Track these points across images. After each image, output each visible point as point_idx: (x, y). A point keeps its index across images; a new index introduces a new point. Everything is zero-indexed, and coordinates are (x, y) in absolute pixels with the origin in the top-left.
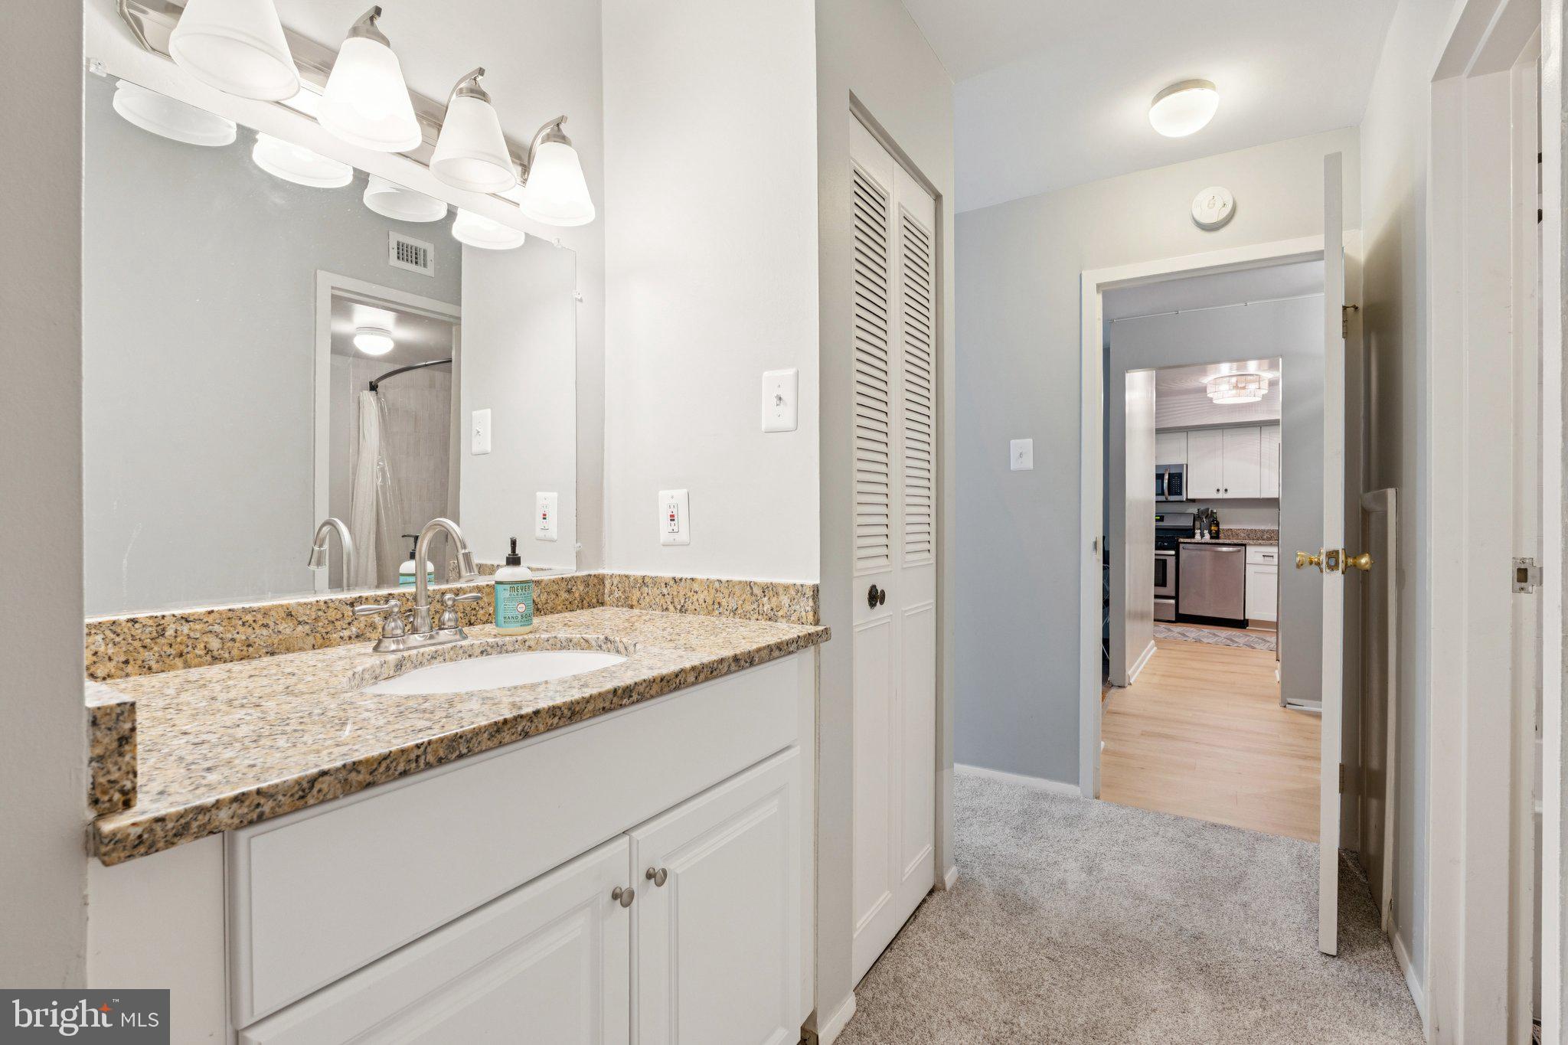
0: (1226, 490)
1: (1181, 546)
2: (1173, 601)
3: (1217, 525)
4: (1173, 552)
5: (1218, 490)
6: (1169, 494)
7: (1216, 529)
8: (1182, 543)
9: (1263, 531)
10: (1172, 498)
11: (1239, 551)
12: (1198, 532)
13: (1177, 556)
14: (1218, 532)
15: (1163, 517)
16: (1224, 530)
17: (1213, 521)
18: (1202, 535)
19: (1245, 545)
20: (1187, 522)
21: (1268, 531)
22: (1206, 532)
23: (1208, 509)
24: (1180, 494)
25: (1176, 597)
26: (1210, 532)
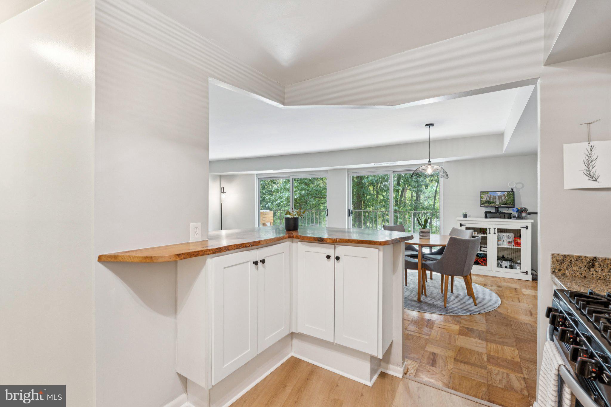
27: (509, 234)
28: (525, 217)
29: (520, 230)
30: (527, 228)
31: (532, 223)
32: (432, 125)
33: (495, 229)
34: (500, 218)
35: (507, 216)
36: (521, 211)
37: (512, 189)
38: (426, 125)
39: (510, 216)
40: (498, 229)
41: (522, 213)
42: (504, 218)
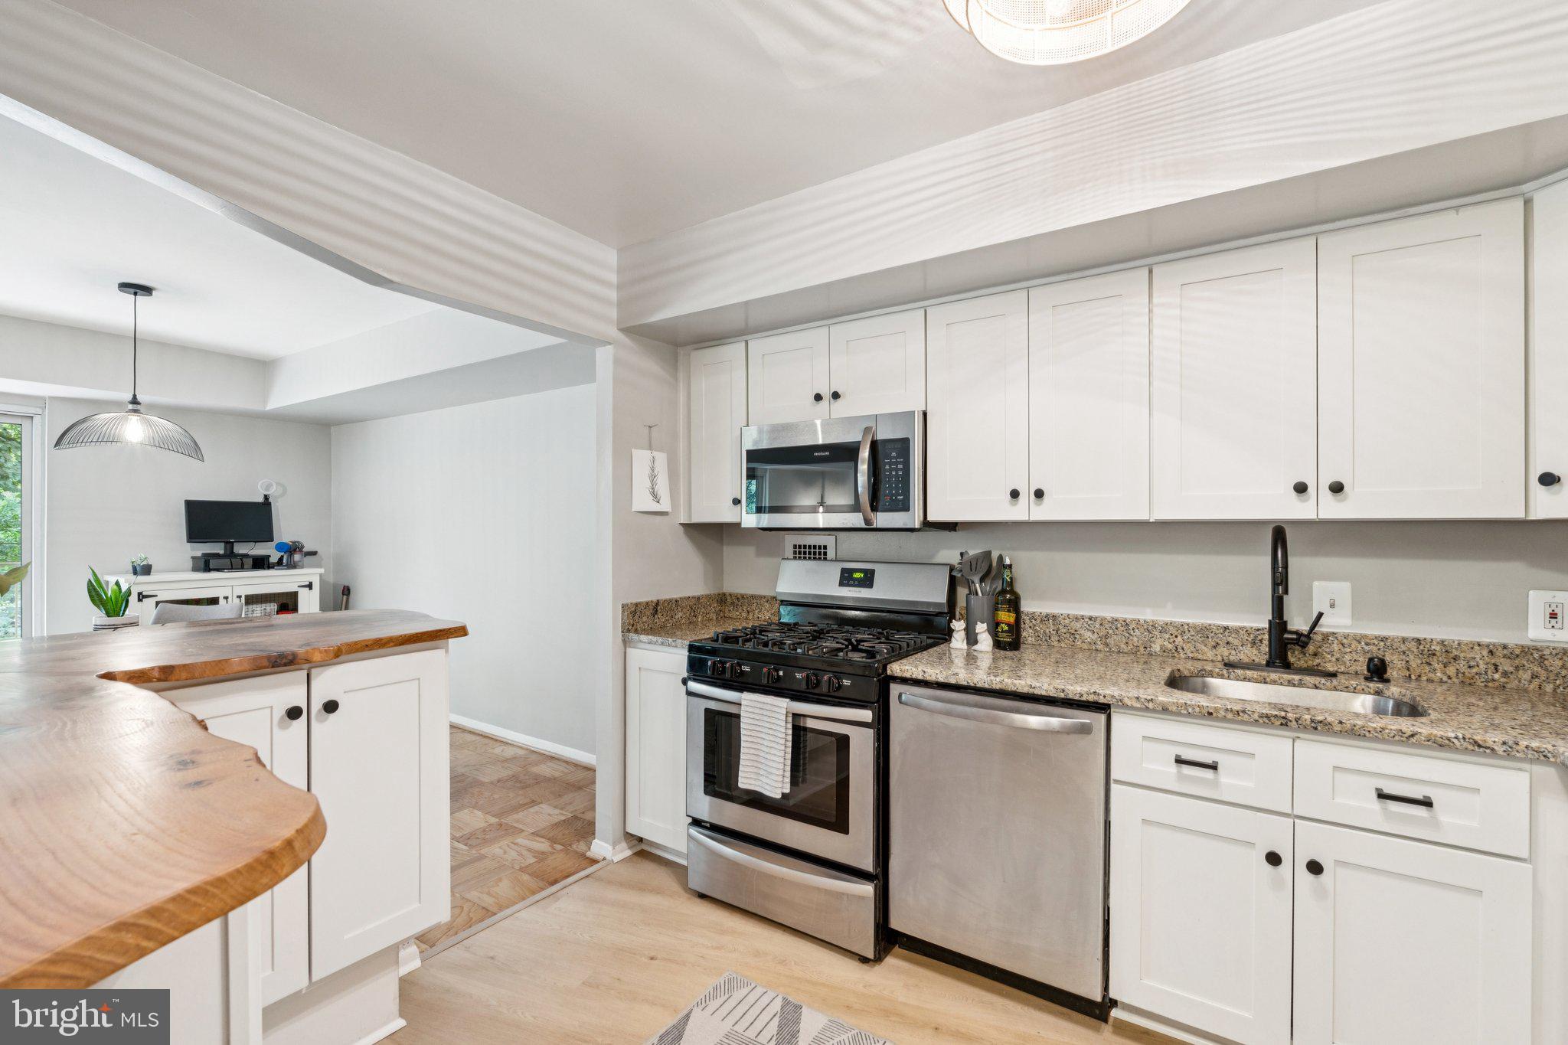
0: (1039, 494)
1: (895, 689)
2: (868, 889)
3: (1014, 604)
4: (866, 715)
5: (1015, 494)
6: (874, 509)
7: (1010, 618)
8: (904, 681)
9: (1150, 628)
10: (883, 519)
11: (1085, 730)
12: (958, 625)
13: (882, 727)
14: (1016, 628)
15: (872, 572)
16: (1033, 616)
17: (1003, 592)
18: (971, 659)
19: (1103, 708)
20: (930, 592)
21: (1164, 628)
22: (981, 628)
23: (989, 553)
24: (905, 507)
25: (880, 877)
26: (994, 628)
27: (264, 606)
28: (300, 564)
29: (295, 595)
30: (310, 586)
31: (321, 575)
32: (147, 290)
33: (239, 597)
34: (232, 569)
35: (249, 562)
36: (293, 549)
37: (266, 497)
38: (125, 286)
39: (260, 563)
40: (247, 597)
41: (292, 554)
42: (242, 568)
